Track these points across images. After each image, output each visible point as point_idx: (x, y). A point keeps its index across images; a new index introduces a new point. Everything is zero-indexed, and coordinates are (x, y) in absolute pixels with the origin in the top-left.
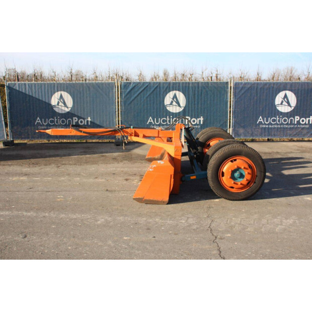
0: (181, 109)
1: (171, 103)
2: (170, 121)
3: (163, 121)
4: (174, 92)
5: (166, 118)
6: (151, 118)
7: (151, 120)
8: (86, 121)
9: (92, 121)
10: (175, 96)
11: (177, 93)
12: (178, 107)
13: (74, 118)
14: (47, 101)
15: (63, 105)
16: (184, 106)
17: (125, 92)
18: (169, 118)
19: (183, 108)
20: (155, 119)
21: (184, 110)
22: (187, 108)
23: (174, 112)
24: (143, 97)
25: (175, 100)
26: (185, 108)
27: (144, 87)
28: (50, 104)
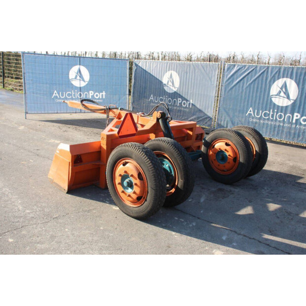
0: (290, 103)
1: (279, 94)
2: (272, 117)
3: (265, 115)
4: (285, 79)
5: (269, 111)
6: (251, 108)
7: (250, 111)
8: (188, 102)
9: (194, 103)
10: (285, 85)
11: (288, 80)
12: (286, 100)
13: (179, 99)
14: (160, 79)
15: (171, 85)
16: (295, 99)
17: (227, 75)
18: (273, 111)
19: (292, 101)
20: (256, 111)
21: (294, 104)
22: (298, 103)
23: (280, 105)
24: (247, 83)
25: (284, 90)
26: (295, 101)
27: (249, 71)
28: (161, 82)
